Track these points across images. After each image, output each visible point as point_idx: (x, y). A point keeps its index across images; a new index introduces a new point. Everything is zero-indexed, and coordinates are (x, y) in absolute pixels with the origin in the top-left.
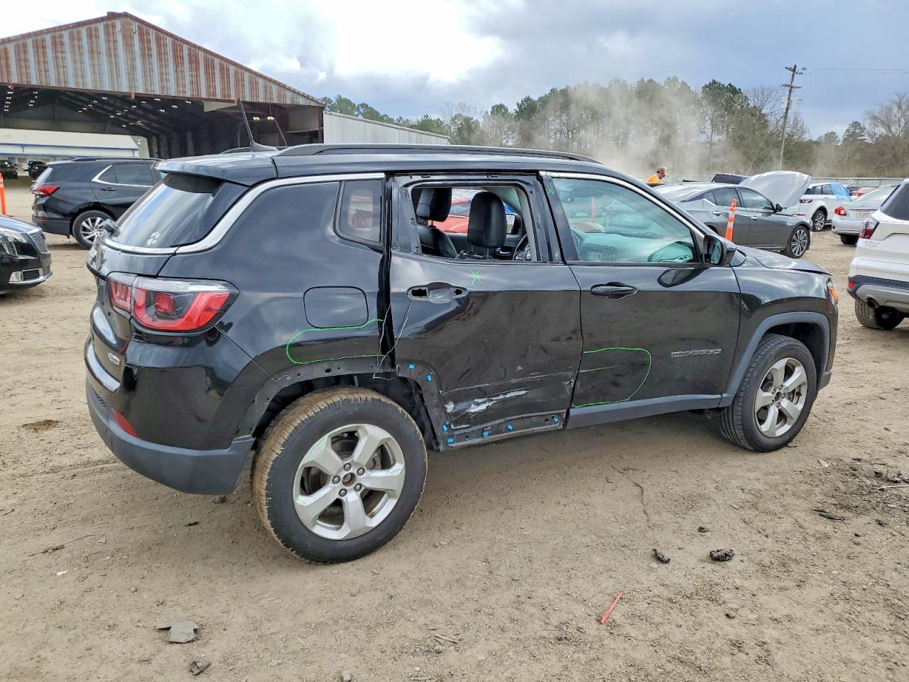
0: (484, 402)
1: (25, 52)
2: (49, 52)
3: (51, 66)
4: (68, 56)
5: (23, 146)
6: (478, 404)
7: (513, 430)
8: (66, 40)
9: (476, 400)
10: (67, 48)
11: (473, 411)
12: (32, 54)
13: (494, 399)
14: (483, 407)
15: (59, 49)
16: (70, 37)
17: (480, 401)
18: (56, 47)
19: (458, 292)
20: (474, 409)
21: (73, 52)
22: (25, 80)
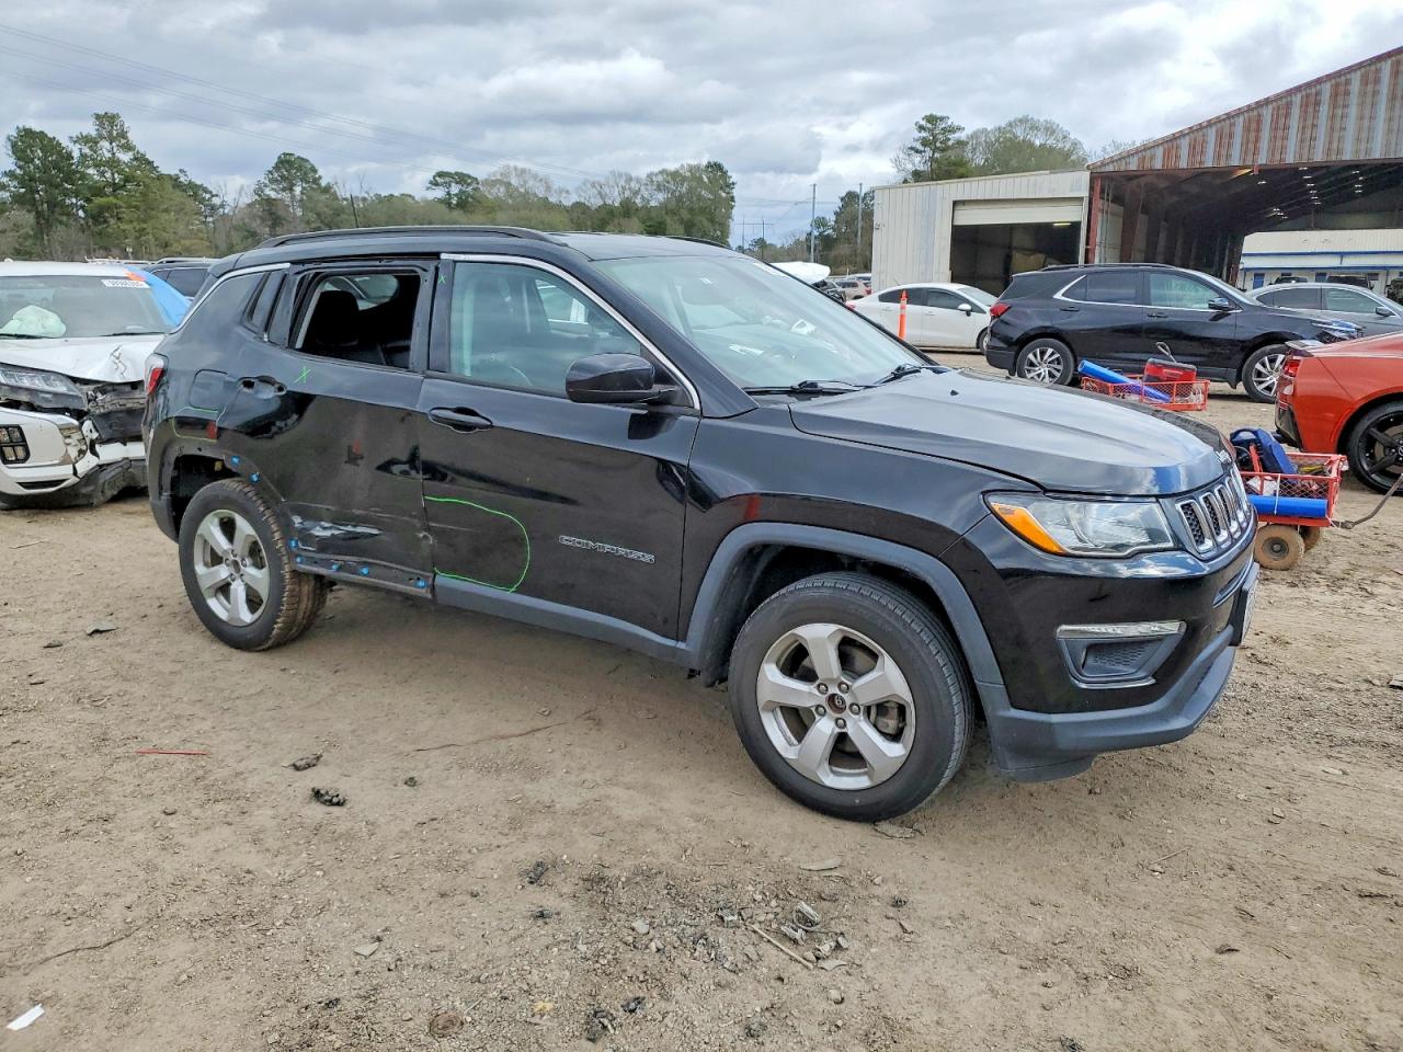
0: (330, 528)
1: (1287, 115)
2: (1324, 109)
3: (1322, 132)
4: (1353, 111)
5: (1342, 255)
6: (325, 528)
7: (368, 575)
8: (1355, 87)
9: (323, 523)
10: (1354, 99)
11: (317, 534)
12: (1297, 117)
13: (342, 528)
14: (328, 533)
15: (1340, 102)
16: (1362, 80)
17: (327, 525)
18: (1336, 100)
19: (280, 389)
20: (318, 532)
21: (1362, 104)
22: (1277, 157)
